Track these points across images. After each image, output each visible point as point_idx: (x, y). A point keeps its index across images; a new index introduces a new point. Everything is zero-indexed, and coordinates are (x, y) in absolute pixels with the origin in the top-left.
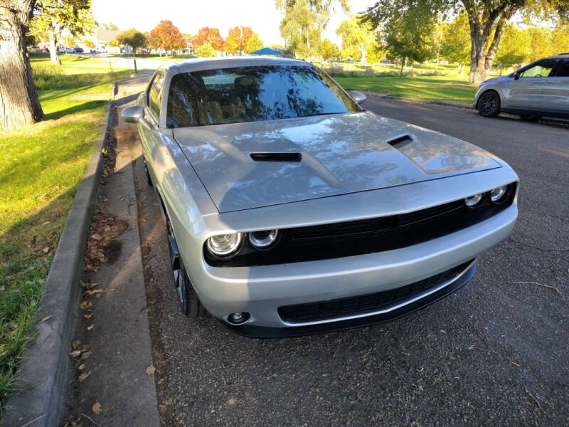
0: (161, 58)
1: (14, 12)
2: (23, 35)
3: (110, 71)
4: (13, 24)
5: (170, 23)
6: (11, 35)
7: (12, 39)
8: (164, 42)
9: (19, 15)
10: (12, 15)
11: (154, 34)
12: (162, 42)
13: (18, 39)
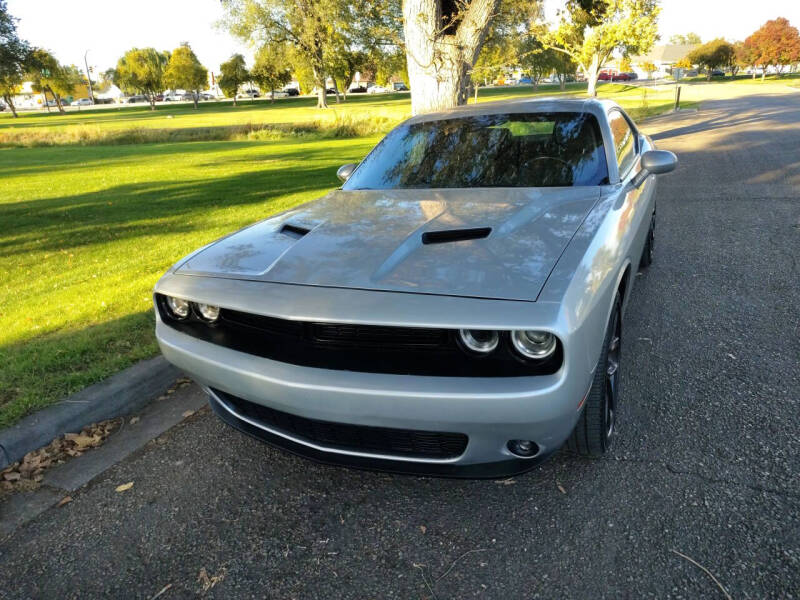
0: (754, 80)
1: (460, 48)
2: (464, 74)
3: (642, 105)
4: (454, 62)
5: (784, 22)
6: (450, 75)
7: (450, 80)
8: (763, 54)
9: (464, 52)
10: (458, 52)
11: (750, 43)
12: (760, 56)
13: (457, 79)
